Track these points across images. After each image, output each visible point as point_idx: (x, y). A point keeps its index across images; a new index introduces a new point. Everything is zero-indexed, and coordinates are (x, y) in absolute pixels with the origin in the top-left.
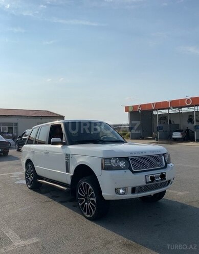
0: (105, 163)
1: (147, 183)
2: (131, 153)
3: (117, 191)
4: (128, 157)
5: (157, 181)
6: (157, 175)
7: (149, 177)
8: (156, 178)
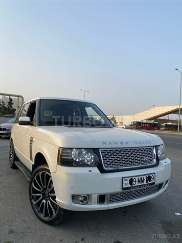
1: (123, 189)
2: (104, 143)
3: (74, 197)
4: (98, 149)
5: (140, 186)
6: (141, 177)
7: (127, 180)
8: (139, 182)
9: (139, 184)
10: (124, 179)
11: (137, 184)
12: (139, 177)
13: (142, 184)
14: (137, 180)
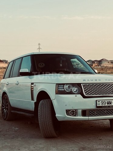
0: (58, 89)
1: (97, 107)
2: (84, 80)
3: (67, 112)
5: (109, 106)
6: (109, 101)
7: (99, 102)
8: (108, 104)
9: (108, 105)
10: (97, 101)
11: (106, 105)
12: (108, 101)
13: (110, 105)
14: (106, 102)
